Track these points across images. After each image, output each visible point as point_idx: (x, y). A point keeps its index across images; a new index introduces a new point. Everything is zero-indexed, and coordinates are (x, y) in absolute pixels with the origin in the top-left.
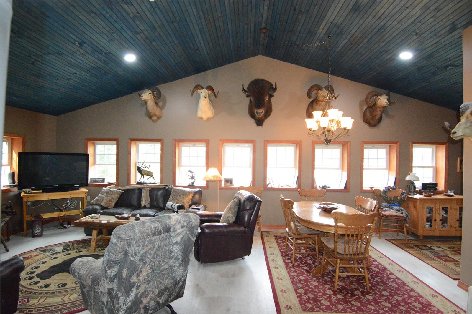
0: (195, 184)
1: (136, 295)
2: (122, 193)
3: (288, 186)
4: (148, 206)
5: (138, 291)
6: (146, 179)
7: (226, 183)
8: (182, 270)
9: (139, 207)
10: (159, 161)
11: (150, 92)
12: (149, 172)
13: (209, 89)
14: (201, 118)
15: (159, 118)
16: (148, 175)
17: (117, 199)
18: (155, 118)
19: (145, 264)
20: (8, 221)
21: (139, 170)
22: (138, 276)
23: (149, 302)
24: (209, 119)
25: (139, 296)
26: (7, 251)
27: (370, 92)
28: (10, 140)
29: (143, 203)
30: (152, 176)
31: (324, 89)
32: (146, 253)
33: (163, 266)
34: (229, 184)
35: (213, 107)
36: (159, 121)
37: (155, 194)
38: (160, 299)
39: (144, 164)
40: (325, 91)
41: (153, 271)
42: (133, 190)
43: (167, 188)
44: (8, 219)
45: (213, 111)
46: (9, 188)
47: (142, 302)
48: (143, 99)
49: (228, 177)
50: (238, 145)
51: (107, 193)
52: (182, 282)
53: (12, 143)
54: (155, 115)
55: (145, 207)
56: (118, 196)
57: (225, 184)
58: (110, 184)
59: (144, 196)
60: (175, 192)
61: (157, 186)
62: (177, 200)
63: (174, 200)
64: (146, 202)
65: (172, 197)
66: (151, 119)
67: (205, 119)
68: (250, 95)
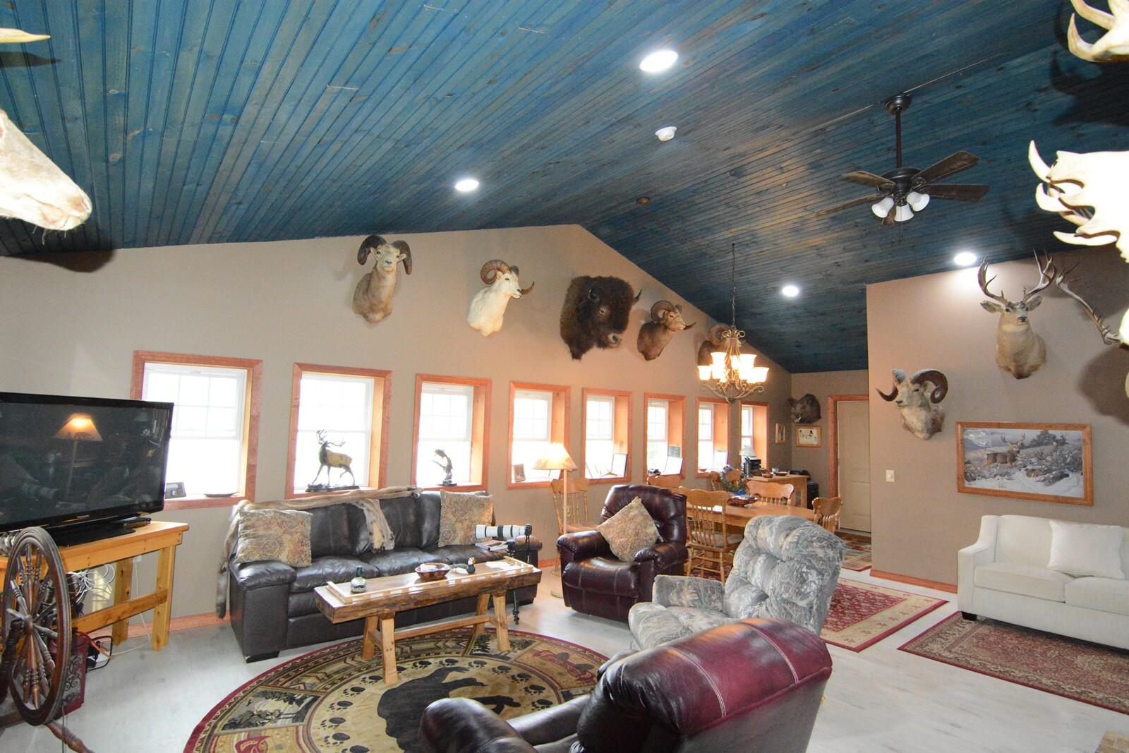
4: (390, 546)
7: (516, 475)
11: (399, 252)
12: (342, 456)
16: (340, 466)
17: (311, 538)
21: (323, 453)
29: (376, 540)
34: (519, 476)
43: (418, 495)
49: (519, 462)
50: (527, 394)
55: (382, 550)
57: (516, 478)
59: (375, 521)
60: (456, 503)
61: (391, 492)
62: (467, 521)
63: (461, 522)
64: (383, 536)
65: (454, 514)
66: (365, 316)
67: (485, 335)
68: (600, 303)
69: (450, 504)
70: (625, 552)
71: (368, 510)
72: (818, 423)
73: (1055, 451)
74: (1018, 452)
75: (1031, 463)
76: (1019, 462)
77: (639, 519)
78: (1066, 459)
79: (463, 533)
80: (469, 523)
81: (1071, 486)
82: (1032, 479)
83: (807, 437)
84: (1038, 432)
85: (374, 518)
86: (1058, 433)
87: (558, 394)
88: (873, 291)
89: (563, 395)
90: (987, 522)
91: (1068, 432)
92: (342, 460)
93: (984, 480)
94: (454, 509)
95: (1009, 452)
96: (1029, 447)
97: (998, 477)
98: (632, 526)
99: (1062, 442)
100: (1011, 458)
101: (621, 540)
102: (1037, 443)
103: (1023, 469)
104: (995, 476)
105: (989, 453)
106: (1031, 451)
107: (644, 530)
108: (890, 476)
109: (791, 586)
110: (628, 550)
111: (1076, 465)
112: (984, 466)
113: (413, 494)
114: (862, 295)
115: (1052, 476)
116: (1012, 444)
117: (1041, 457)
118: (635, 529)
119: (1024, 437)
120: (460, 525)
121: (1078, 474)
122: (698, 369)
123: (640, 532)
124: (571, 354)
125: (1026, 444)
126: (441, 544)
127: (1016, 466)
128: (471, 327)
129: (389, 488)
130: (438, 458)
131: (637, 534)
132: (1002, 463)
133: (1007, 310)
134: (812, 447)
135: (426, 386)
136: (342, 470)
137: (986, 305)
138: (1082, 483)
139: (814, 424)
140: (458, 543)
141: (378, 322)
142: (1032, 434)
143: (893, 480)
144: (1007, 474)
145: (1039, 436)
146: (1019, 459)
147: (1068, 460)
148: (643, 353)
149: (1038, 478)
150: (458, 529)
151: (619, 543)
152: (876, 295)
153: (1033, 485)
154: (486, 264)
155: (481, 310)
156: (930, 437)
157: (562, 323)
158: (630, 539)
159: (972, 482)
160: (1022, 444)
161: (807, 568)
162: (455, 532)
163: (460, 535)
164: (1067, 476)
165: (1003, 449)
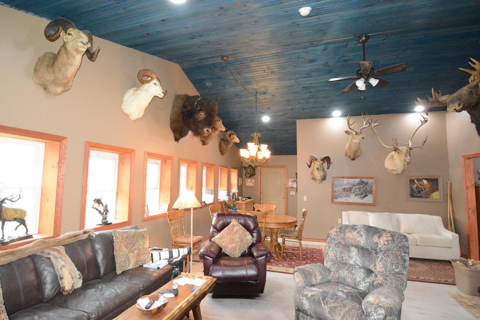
14: (129, 115)
59: (64, 266)
60: (126, 238)
61: (70, 237)
62: (136, 250)
63: (133, 252)
64: (73, 278)
65: (126, 247)
66: (45, 88)
67: (132, 119)
68: (200, 110)
69: (123, 240)
70: (236, 252)
71: (56, 257)
72: (254, 177)
73: (364, 187)
74: (352, 187)
75: (357, 192)
76: (353, 191)
77: (241, 232)
78: (367, 190)
79: (135, 259)
80: (138, 251)
81: (369, 199)
82: (357, 197)
83: (250, 182)
84: (359, 180)
85: (63, 263)
86: (365, 180)
87: (165, 161)
88: (299, 123)
89: (169, 162)
90: (344, 214)
91: (368, 180)
92: (17, 213)
93: (340, 198)
94: (126, 243)
95: (349, 187)
96: (356, 185)
97: (345, 197)
98: (238, 236)
99: (367, 184)
100: (350, 190)
101: (232, 245)
102: (359, 184)
103: (354, 194)
104: (344, 197)
105: (342, 188)
106: (357, 187)
107: (245, 238)
108: (305, 198)
109: (399, 264)
110: (237, 250)
111: (371, 192)
112: (341, 193)
113: (89, 236)
114: (295, 124)
115: (363, 196)
116: (350, 184)
117: (359, 189)
118: (240, 238)
119: (354, 182)
120: (132, 254)
121: (371, 195)
122: (240, 151)
123: (243, 239)
124: (174, 138)
125: (355, 184)
126: (119, 272)
127: (351, 193)
128: (124, 113)
129: (67, 234)
130: (96, 205)
131: (242, 241)
132: (347, 192)
133: (356, 134)
134: (251, 187)
135: (93, 153)
136: (16, 223)
137: (347, 132)
138: (372, 198)
139: (253, 177)
140: (132, 268)
141: (57, 94)
142: (357, 181)
143: (306, 200)
144: (349, 196)
145: (359, 182)
146: (352, 190)
147: (368, 190)
148: (202, 141)
149: (358, 197)
150: (131, 257)
151: (231, 247)
152: (301, 124)
153: (357, 200)
154: (141, 70)
155: (133, 101)
156: (321, 182)
157: (171, 119)
158: (238, 244)
159: (336, 199)
160: (354, 184)
161: (404, 253)
162: (129, 260)
163: (133, 262)
164: (368, 195)
165: (347, 187)
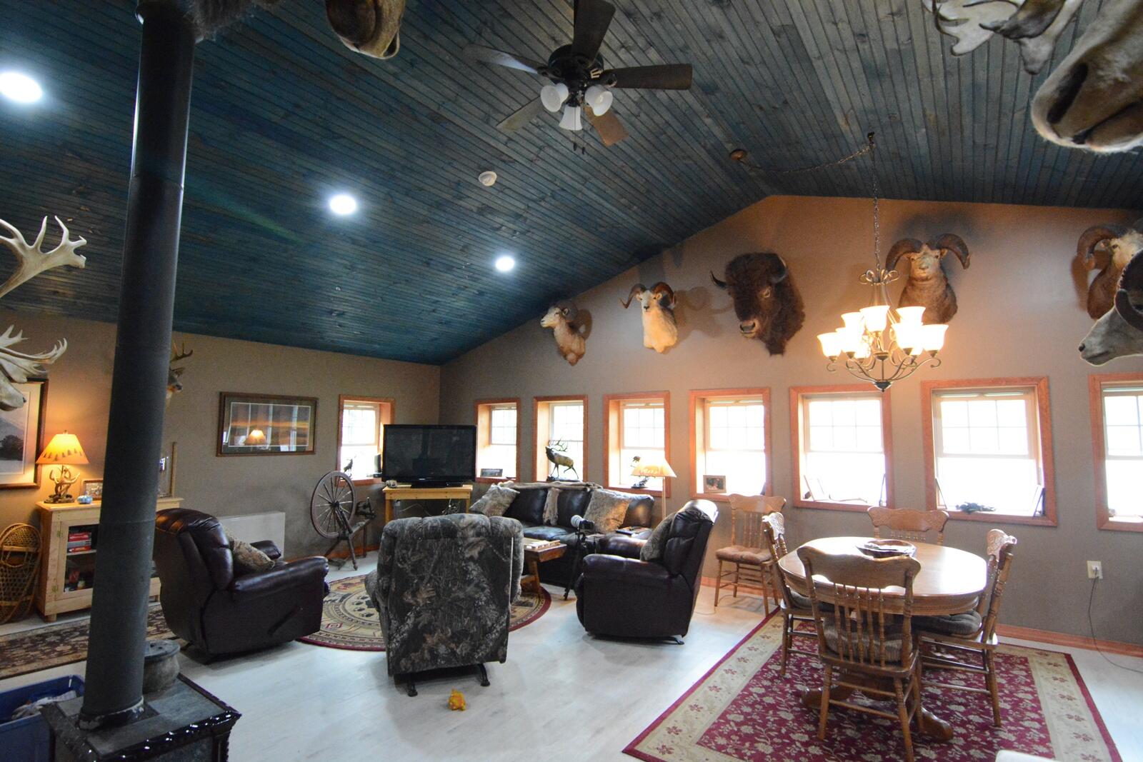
0: (646, 485)
1: (415, 625)
2: (517, 495)
3: (860, 499)
4: (553, 522)
5: (418, 620)
6: (562, 474)
7: (708, 486)
8: (494, 610)
9: (540, 523)
10: (581, 437)
11: (558, 310)
12: (566, 458)
13: (657, 289)
14: (653, 348)
15: (580, 356)
16: (564, 465)
17: (508, 506)
18: (571, 356)
19: (422, 579)
20: (365, 526)
21: (549, 454)
22: (414, 595)
23: (437, 644)
24: (667, 349)
25: (419, 627)
26: (356, 568)
27: (1086, 231)
28: (378, 408)
29: (546, 516)
30: (571, 467)
31: (925, 247)
32: (420, 561)
33: (455, 592)
34: (714, 488)
35: (675, 323)
36: (580, 361)
37: (568, 499)
38: (457, 647)
39: (560, 443)
40: (929, 251)
41: (438, 595)
42: (535, 491)
43: (589, 490)
44: (364, 523)
45: (676, 330)
46: (372, 478)
47: (424, 640)
48: (545, 326)
49: (714, 472)
51: (494, 493)
52: (497, 632)
53: (380, 412)
54: (572, 351)
55: (549, 524)
56: (510, 500)
57: (705, 489)
58: (509, 479)
67: (659, 351)
136: (566, 468)
